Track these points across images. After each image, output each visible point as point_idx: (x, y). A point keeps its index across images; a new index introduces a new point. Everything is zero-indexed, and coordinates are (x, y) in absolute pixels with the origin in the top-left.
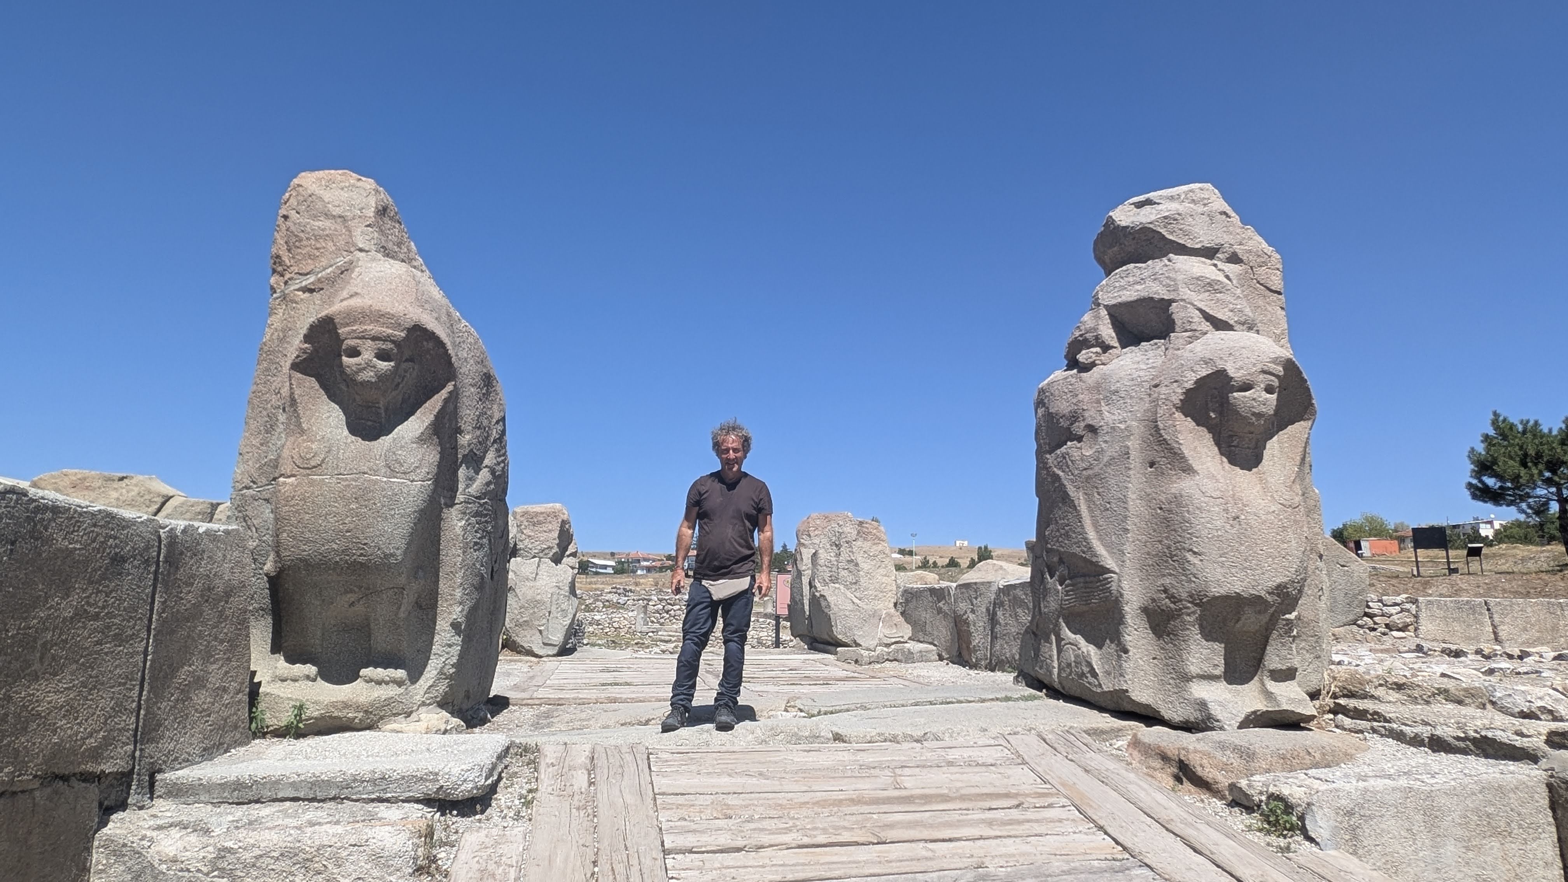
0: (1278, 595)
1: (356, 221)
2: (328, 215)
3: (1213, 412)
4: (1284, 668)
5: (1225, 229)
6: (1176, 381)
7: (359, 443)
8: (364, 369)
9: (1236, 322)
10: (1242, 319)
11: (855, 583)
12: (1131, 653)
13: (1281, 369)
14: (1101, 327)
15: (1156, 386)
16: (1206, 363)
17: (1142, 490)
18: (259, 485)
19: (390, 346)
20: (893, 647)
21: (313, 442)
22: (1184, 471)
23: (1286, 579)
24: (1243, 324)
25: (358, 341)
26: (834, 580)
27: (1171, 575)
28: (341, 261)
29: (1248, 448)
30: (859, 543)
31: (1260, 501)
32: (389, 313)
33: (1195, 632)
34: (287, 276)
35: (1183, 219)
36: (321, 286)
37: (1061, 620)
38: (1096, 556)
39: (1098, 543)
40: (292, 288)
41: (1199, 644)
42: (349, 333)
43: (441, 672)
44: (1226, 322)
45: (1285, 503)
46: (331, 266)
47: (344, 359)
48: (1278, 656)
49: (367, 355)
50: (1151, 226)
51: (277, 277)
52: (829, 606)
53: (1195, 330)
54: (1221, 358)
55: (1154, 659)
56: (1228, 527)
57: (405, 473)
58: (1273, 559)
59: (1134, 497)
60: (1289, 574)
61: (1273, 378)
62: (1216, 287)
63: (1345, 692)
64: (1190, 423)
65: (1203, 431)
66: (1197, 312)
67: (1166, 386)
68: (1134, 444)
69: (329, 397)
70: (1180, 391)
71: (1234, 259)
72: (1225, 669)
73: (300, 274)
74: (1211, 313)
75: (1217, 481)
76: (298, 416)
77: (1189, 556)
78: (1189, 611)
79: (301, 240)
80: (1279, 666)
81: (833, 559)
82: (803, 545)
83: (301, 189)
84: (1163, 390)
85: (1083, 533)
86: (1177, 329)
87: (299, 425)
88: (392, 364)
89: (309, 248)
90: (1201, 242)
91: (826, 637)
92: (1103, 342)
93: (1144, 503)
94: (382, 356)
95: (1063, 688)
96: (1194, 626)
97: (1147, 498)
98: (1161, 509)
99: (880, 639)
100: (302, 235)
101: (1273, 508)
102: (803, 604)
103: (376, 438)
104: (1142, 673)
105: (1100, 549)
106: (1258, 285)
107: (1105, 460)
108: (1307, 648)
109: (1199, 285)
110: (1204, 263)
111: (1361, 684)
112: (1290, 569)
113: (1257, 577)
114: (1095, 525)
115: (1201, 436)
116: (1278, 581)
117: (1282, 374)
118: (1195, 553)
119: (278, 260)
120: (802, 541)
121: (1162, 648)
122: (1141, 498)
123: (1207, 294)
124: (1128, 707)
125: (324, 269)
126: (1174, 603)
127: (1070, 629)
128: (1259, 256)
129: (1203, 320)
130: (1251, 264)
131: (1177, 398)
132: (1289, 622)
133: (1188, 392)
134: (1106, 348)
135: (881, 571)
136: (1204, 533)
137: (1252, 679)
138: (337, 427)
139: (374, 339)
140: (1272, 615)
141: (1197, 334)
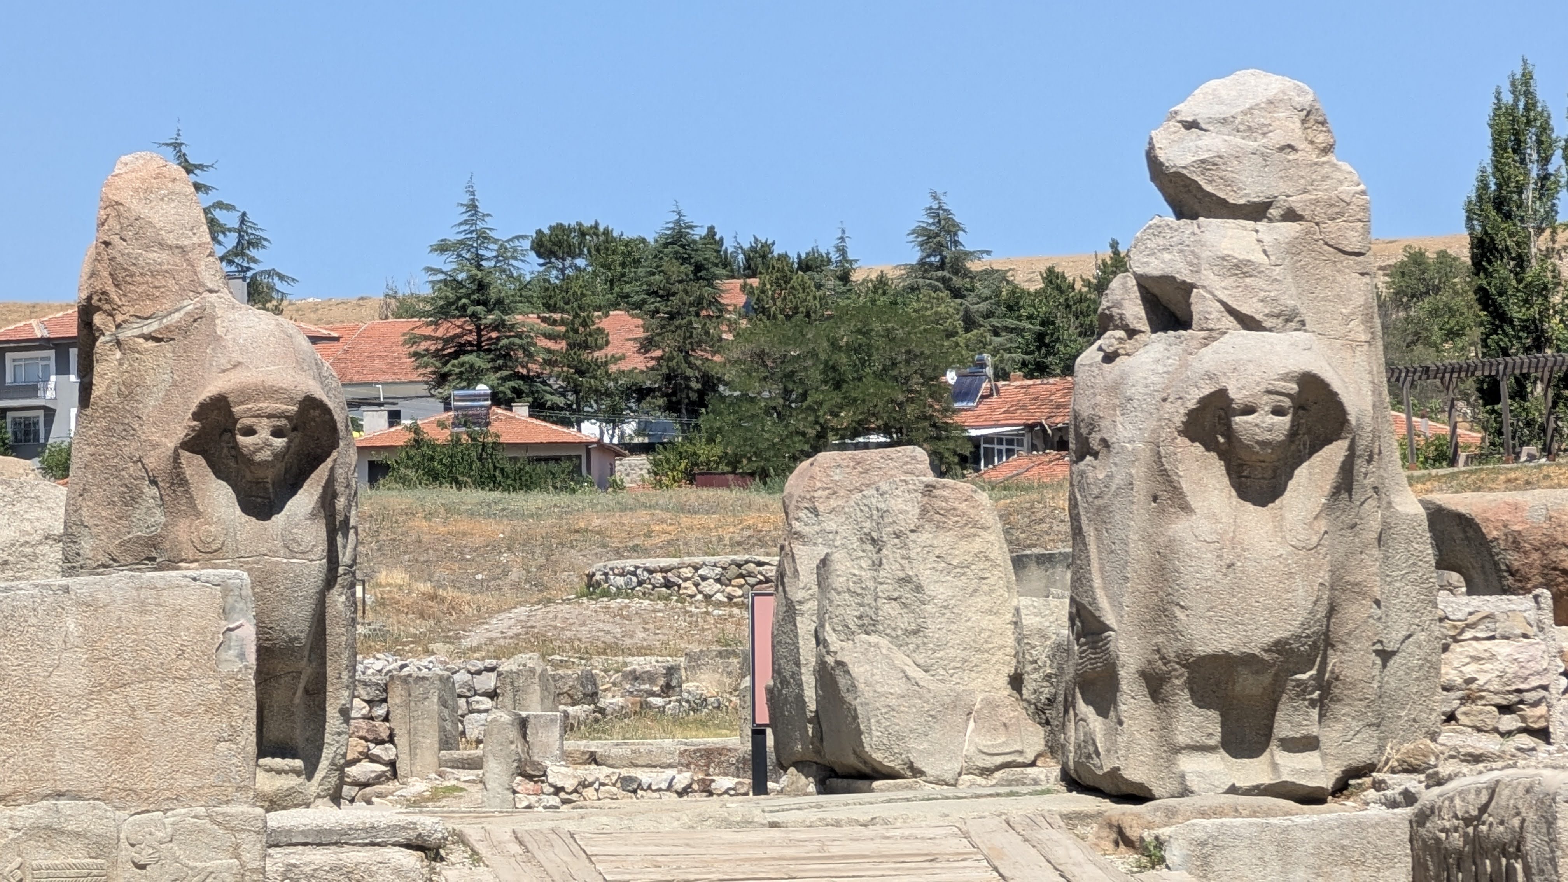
0: (1279, 652)
1: (197, 251)
2: (162, 245)
3: (1222, 435)
4: (1298, 735)
5: (1282, 174)
6: (1180, 398)
7: (253, 523)
8: (262, 448)
9: (1267, 315)
10: (1276, 311)
11: (915, 632)
12: (1125, 725)
13: (1295, 386)
14: (1126, 303)
15: (1165, 400)
16: (1211, 379)
17: (1145, 530)
18: (123, 562)
19: (283, 422)
20: (998, 775)
21: (211, 525)
22: (1182, 509)
23: (1287, 634)
24: (1278, 316)
25: (254, 419)
26: (869, 625)
27: (1163, 632)
28: (190, 305)
29: (1263, 478)
30: (925, 537)
31: (1267, 544)
32: (281, 388)
33: (1184, 699)
34: (119, 318)
35: (1225, 163)
36: (170, 335)
37: (1077, 690)
38: (1098, 609)
39: (1102, 593)
40: (129, 333)
41: (1189, 711)
42: (245, 412)
43: (333, 763)
44: (1252, 317)
45: (1298, 544)
46: (178, 310)
47: (240, 439)
48: (1289, 722)
49: (264, 434)
50: (1185, 172)
51: (104, 316)
52: (853, 688)
53: (1211, 330)
54: (1225, 374)
55: (1152, 730)
56: (1219, 576)
57: (303, 553)
58: (1271, 612)
59: (1136, 537)
60: (1292, 628)
61: (1282, 398)
62: (1245, 270)
63: (1405, 766)
64: (1198, 449)
65: (1213, 455)
66: (1218, 304)
67: (1172, 402)
68: (1138, 471)
69: (215, 474)
70: (1182, 411)
71: (1291, 215)
72: (1223, 737)
73: (139, 317)
74: (1234, 305)
75: (1218, 521)
76: (192, 497)
77: (1177, 611)
78: (1177, 673)
79: (132, 276)
80: (1292, 734)
81: (866, 575)
82: (798, 536)
83: (121, 207)
84: (1167, 405)
85: (1090, 580)
86: (1194, 326)
87: (194, 507)
88: (285, 439)
89: (145, 287)
90: (1246, 195)
91: (852, 761)
92: (1127, 325)
93: (1145, 545)
94: (277, 433)
95: (1080, 778)
96: (1182, 690)
97: (1150, 539)
98: (1159, 553)
99: (968, 758)
100: (133, 268)
101: (1281, 551)
102: (800, 685)
103: (268, 517)
104: (1138, 748)
105: (1103, 602)
106: (1326, 247)
107: (1114, 487)
108: (1353, 714)
109: (1225, 266)
110: (1244, 228)
111: (1424, 756)
112: (1293, 623)
113: (1249, 633)
114: (1102, 570)
115: (1211, 464)
116: (1276, 636)
117: (1292, 392)
118: (1182, 607)
119: (103, 297)
120: (796, 525)
121: (1159, 718)
122: (1143, 539)
123: (1234, 278)
124: (1125, 790)
125: (170, 314)
126: (1165, 664)
127: (1084, 700)
128: (1331, 205)
129: (1226, 314)
130: (1317, 219)
131: (1179, 420)
132: (1300, 683)
133: (1191, 413)
134: (1132, 333)
135: (981, 601)
136: (1191, 584)
137: (1264, 750)
138: (228, 506)
139: (269, 416)
140: (1276, 675)
141: (1214, 334)
